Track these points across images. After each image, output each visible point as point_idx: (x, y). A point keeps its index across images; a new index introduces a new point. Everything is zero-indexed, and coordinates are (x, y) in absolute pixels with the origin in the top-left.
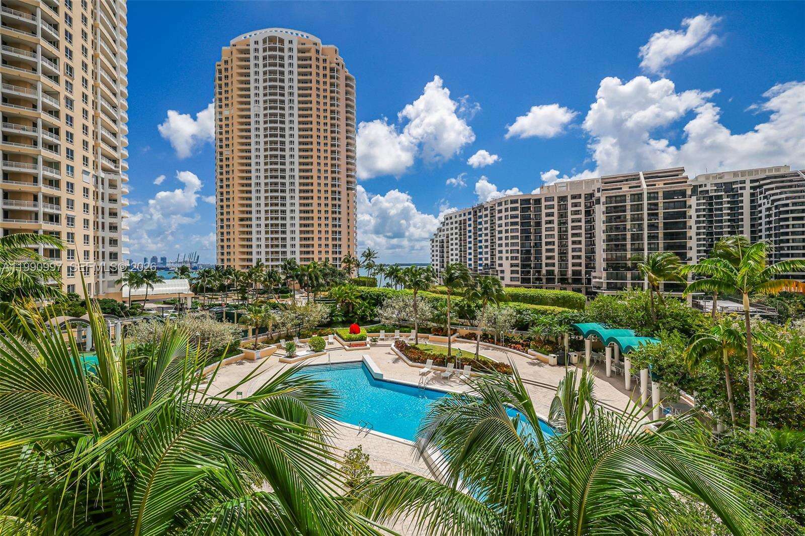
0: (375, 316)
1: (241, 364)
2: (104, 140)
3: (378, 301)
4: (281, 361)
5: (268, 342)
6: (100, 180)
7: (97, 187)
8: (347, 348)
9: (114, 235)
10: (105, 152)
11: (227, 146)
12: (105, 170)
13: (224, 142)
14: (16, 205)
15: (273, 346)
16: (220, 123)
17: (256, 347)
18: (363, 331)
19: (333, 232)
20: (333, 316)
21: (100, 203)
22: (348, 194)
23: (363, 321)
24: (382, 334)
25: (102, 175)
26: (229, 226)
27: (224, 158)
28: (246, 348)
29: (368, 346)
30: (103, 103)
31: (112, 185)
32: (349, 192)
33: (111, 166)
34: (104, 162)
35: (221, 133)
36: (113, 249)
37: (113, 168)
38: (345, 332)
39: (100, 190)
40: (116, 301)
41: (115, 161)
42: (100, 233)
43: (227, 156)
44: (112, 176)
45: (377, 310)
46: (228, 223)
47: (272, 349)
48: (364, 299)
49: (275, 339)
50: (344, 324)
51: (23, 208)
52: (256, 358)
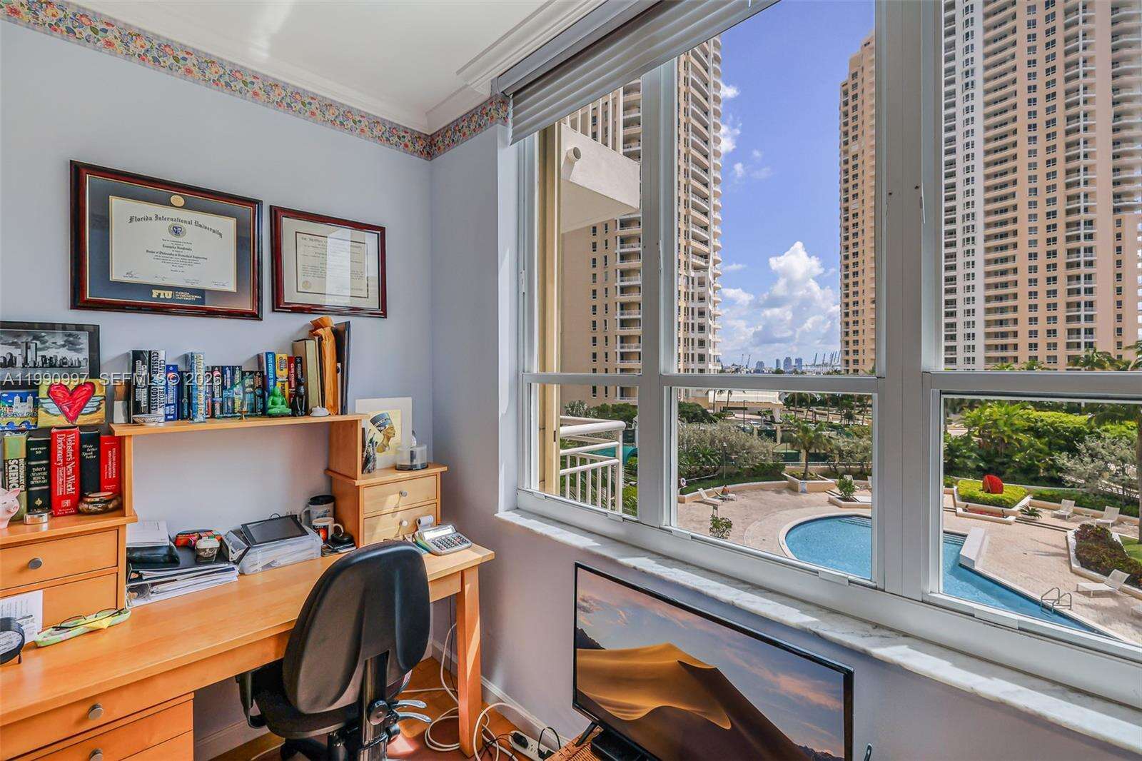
0: (1060, 470)
1: (779, 492)
2: (695, 237)
3: (1070, 442)
4: (831, 502)
5: (827, 475)
6: (690, 279)
7: (688, 288)
8: (960, 510)
9: (701, 336)
10: (697, 251)
11: (855, 196)
12: (696, 268)
13: (852, 191)
14: (628, 314)
15: (830, 481)
16: (845, 167)
17: (804, 477)
18: (1010, 490)
19: (1069, 305)
20: (957, 457)
21: (691, 305)
22: (1119, 223)
23: (1028, 474)
24: (1067, 507)
25: (692, 274)
26: (857, 312)
27: (850, 216)
28: (793, 476)
29: (1011, 518)
30: (694, 199)
31: (702, 284)
32: (1125, 215)
33: (701, 263)
34: (694, 260)
35: (846, 181)
36: (701, 351)
37: (704, 264)
38: (973, 486)
39: (691, 290)
40: (700, 406)
41: (706, 256)
42: (691, 335)
43: (855, 212)
44: (701, 273)
45: (1063, 459)
46: (856, 308)
47: (828, 483)
48: (1038, 434)
49: (840, 472)
50: (979, 473)
51: (631, 317)
52: (800, 489)
